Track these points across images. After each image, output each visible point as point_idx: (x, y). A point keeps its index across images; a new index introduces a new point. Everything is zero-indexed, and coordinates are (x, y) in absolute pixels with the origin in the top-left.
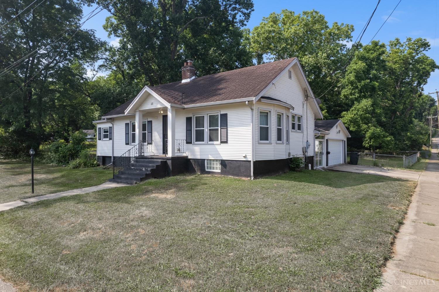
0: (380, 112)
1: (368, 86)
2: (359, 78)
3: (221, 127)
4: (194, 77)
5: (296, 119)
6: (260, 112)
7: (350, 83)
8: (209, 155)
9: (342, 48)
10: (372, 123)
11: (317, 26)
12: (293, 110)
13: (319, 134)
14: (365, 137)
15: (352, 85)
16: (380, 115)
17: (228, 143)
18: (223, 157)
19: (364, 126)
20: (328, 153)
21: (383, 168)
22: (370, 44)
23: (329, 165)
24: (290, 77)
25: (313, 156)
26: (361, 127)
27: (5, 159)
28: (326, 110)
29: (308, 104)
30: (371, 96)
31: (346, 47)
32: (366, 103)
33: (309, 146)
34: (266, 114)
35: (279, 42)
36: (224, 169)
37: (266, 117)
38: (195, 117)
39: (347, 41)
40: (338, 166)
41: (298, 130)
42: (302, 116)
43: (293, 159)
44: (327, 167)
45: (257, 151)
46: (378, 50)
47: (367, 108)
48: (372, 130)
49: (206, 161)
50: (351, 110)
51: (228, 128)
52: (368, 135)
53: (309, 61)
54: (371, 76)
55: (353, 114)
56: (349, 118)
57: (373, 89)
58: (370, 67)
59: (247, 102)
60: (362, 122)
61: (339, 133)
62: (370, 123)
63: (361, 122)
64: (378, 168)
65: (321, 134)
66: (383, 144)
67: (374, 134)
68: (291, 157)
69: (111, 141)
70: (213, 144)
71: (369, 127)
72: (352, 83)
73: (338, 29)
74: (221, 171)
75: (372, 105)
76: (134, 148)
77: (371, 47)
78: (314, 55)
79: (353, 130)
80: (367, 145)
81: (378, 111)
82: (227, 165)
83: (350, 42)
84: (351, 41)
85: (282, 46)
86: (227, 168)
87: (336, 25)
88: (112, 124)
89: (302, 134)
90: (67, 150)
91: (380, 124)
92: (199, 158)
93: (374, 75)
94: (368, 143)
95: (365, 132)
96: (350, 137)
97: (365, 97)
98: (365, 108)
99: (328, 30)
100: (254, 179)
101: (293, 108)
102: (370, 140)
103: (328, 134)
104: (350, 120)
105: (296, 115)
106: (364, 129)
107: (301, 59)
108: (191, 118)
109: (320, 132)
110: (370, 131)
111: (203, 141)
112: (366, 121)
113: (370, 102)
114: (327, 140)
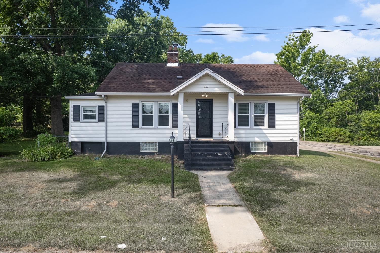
3: (269, 114)
8: (256, 138)
17: (276, 128)
18: (270, 140)
36: (271, 149)
38: (238, 104)
49: (251, 144)
51: (276, 116)
69: (103, 123)
70: (261, 129)
74: (268, 152)
86: (274, 148)
88: (105, 102)
111: (247, 125)
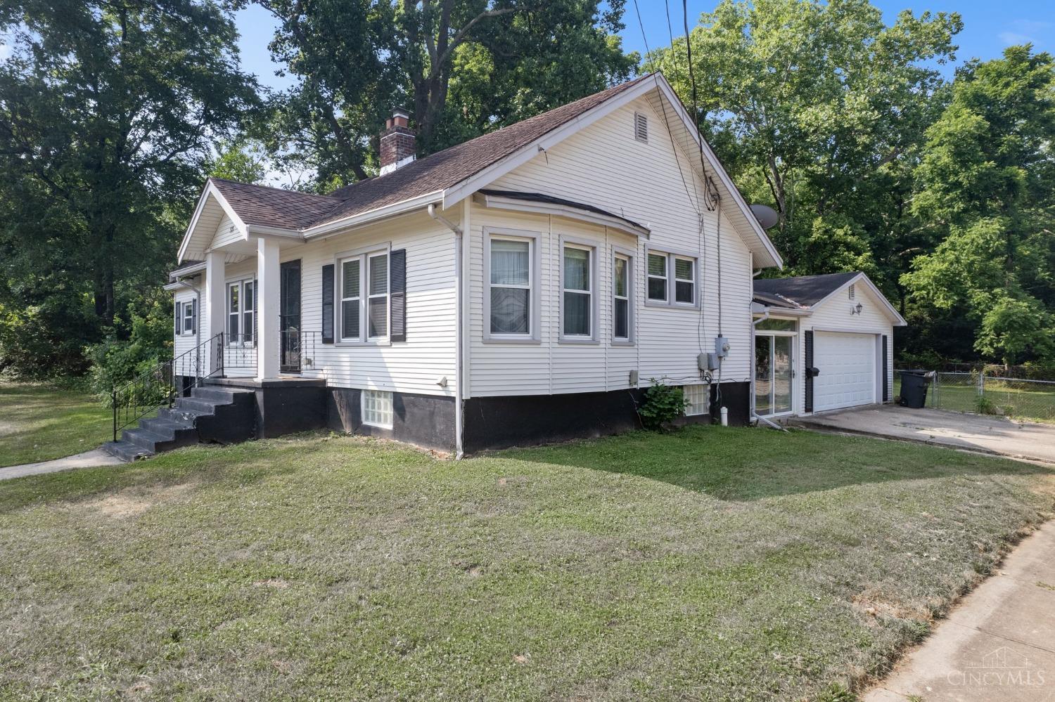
0: (1033, 252)
1: (993, 179)
2: (962, 155)
3: (391, 292)
4: (410, 159)
5: (670, 267)
6: (493, 241)
7: (939, 175)
8: (369, 379)
9: (927, 81)
10: (1003, 285)
11: (847, 26)
12: (648, 239)
13: (764, 313)
14: (982, 328)
15: (944, 179)
16: (1029, 264)
17: (408, 340)
18: (396, 385)
19: (979, 296)
20: (811, 373)
21: (1008, 421)
22: (1001, 58)
23: (818, 406)
24: (642, 134)
25: (748, 384)
26: (971, 297)
27: (22, 380)
28: (869, 254)
29: (724, 221)
30: (1005, 211)
31: (938, 78)
32: (986, 229)
33: (725, 350)
34: (521, 249)
35: (736, 74)
36: (400, 422)
37: (522, 256)
38: (342, 265)
39: (941, 61)
40: (852, 411)
41: (678, 299)
42: (696, 259)
43: (650, 392)
44: (809, 414)
45: (474, 367)
46: (1024, 72)
47: (987, 242)
48: (1004, 304)
49: (363, 395)
50: (939, 249)
51: (408, 295)
52: (990, 319)
53: (816, 119)
54: (1003, 149)
55: (944, 262)
56: (934, 273)
57: (1012, 185)
58: (999, 123)
59: (430, 209)
60: (972, 282)
61: (859, 312)
62: (999, 286)
63: (969, 284)
64: (989, 420)
65: (771, 313)
66: (1039, 346)
67: (1010, 316)
68: (642, 384)
69: (195, 337)
70: (376, 346)
71: (994, 298)
72: (943, 174)
73: (914, 28)
74: (394, 428)
75: (1007, 234)
76: (188, 354)
77: (1004, 68)
78: (835, 102)
79: (944, 306)
80: (987, 350)
81: (1024, 250)
82: (407, 409)
83: (950, 62)
84: (953, 58)
85: (743, 84)
86: (406, 419)
87: (908, 16)
88: (196, 291)
89: (695, 316)
90: (123, 361)
91: (1031, 286)
92: (349, 386)
93: (1015, 147)
94: (991, 344)
95: (983, 311)
96: (903, 323)
97: (984, 212)
98: (981, 241)
99: (883, 34)
100: (464, 457)
101: (647, 233)
102: (998, 335)
103: (806, 316)
104: (934, 277)
105: (669, 254)
106: (979, 304)
107: (798, 116)
108: (332, 266)
109: (767, 309)
110: (996, 308)
111: (357, 335)
112: (987, 279)
113: (997, 226)
114: (809, 336)
